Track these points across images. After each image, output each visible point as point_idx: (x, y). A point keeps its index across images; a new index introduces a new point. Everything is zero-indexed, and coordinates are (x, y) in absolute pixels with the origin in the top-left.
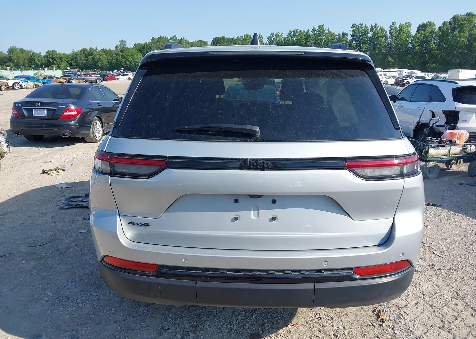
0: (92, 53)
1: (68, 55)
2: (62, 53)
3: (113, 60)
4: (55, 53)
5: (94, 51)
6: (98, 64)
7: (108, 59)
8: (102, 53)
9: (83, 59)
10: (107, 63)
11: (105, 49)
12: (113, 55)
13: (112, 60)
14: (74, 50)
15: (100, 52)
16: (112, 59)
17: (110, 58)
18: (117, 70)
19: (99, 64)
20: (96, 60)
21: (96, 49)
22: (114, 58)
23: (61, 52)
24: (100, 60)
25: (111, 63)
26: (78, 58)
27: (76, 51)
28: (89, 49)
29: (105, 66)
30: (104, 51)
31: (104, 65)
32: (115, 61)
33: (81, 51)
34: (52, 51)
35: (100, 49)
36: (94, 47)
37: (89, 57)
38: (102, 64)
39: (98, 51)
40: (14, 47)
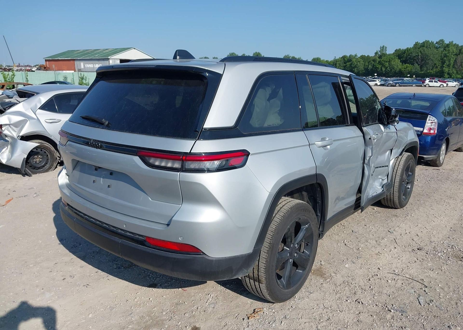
0: (351, 59)
1: (330, 62)
2: (325, 60)
3: (370, 66)
4: (319, 60)
5: (353, 58)
6: (354, 70)
7: (364, 65)
8: (360, 60)
9: (341, 66)
10: (363, 69)
11: (364, 56)
12: (370, 61)
13: (368, 66)
14: (335, 57)
15: (358, 58)
16: (369, 65)
17: (367, 64)
18: (371, 76)
19: (355, 70)
20: (353, 66)
21: (356, 55)
22: (370, 64)
23: (324, 59)
24: (357, 66)
25: (366, 69)
26: (338, 64)
27: (337, 58)
28: (349, 56)
29: (361, 72)
30: (363, 57)
31: (360, 71)
32: (371, 67)
33: (342, 58)
34: (317, 58)
35: (359, 56)
36: (353, 54)
37: (348, 63)
38: (358, 70)
39: (357, 58)
40: (288, 55)
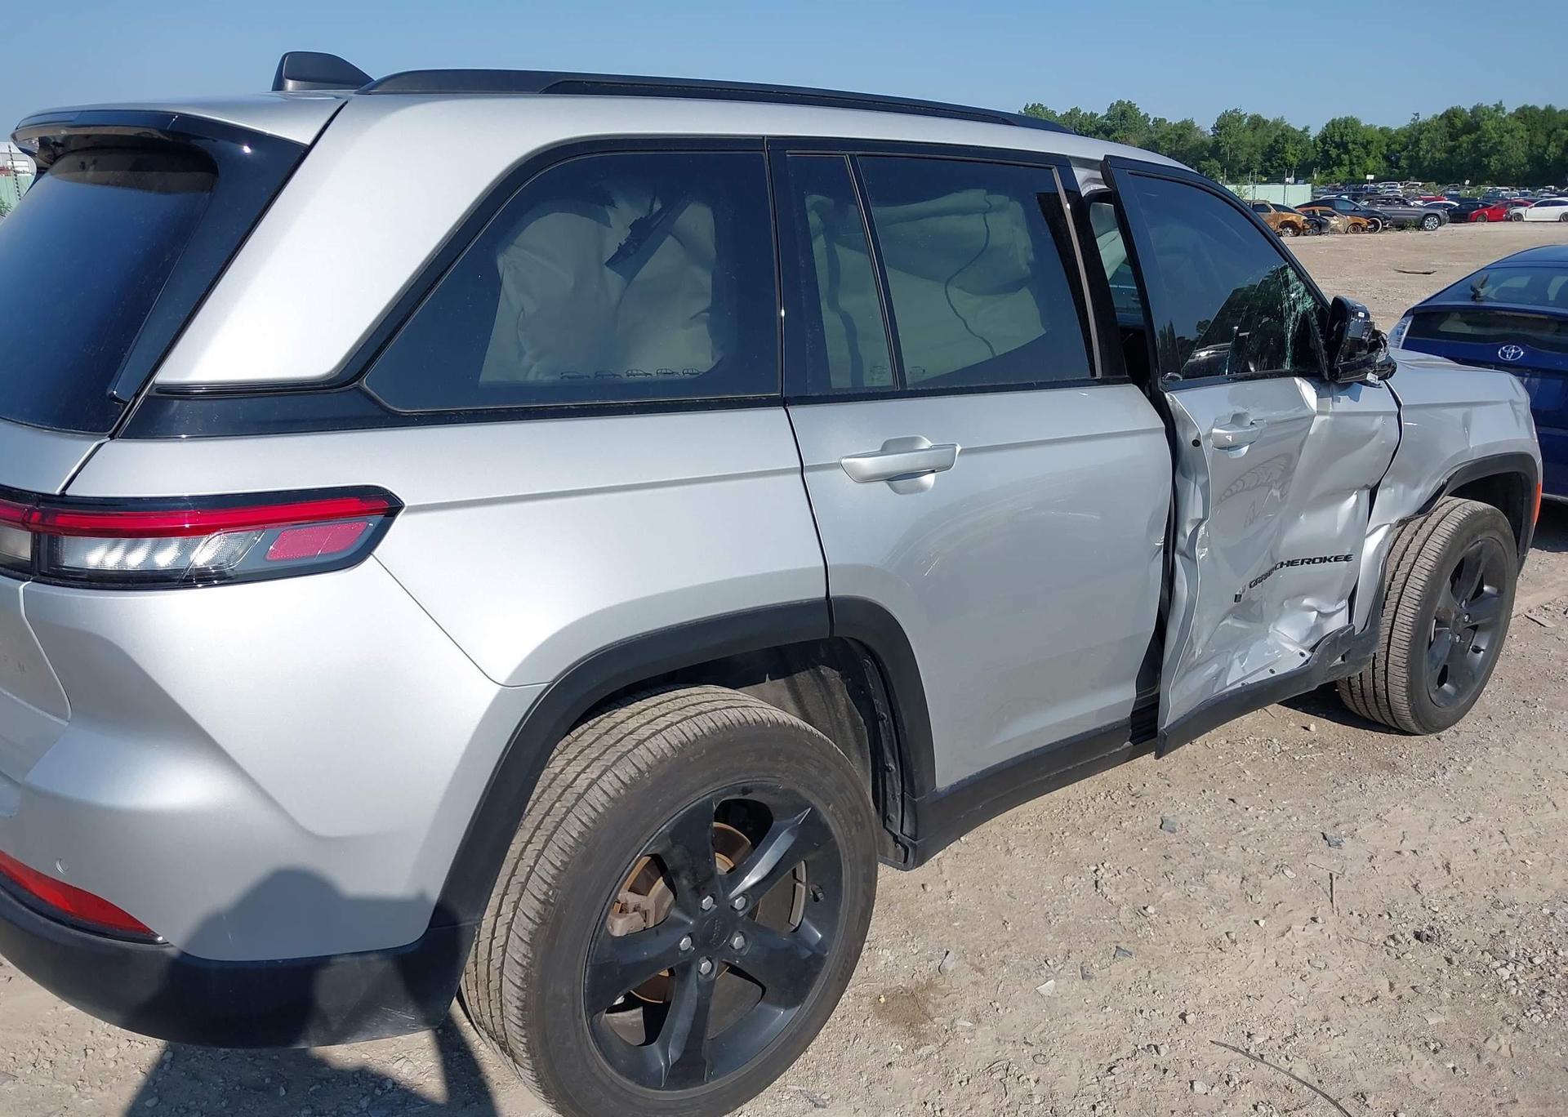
0: (1478, 123)
1: (1397, 133)
2: (1378, 128)
3: (1552, 149)
4: (1351, 128)
5: (1486, 117)
6: (1489, 163)
7: (1531, 145)
8: (1511, 124)
9: (1438, 147)
10: (1525, 160)
11: (1533, 108)
12: (1555, 130)
13: (1546, 149)
14: (1417, 114)
15: (1508, 120)
16: (1549, 143)
17: (1541, 139)
18: (1555, 186)
19: (1492, 164)
20: (1483, 148)
21: (1499, 107)
22: (1555, 140)
23: (1374, 123)
24: (1499, 148)
25: (1537, 161)
26: (1425, 141)
27: (1426, 116)
28: (1472, 112)
29: (1513, 170)
30: (1525, 114)
31: (1512, 166)
32: (1559, 151)
33: (1441, 117)
34: (1346, 121)
35: (1511, 108)
36: (1490, 103)
37: (1464, 138)
38: (1502, 164)
39: (1504, 116)
40: (1235, 111)
